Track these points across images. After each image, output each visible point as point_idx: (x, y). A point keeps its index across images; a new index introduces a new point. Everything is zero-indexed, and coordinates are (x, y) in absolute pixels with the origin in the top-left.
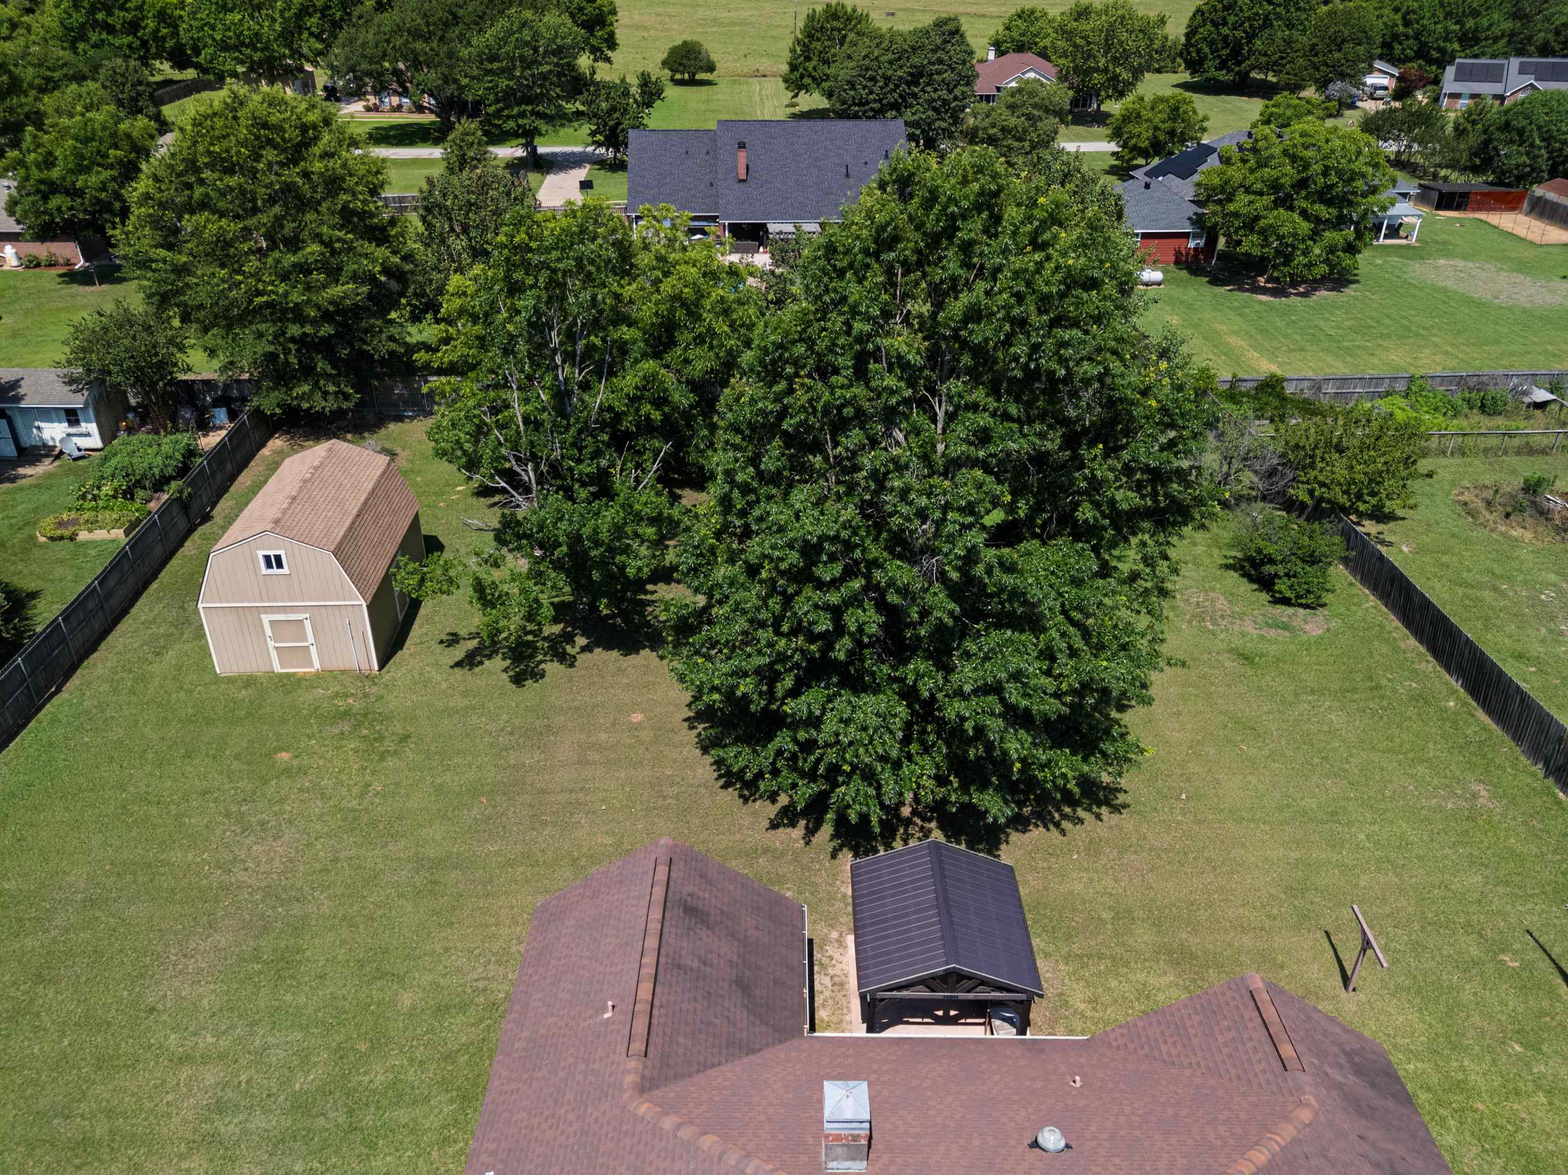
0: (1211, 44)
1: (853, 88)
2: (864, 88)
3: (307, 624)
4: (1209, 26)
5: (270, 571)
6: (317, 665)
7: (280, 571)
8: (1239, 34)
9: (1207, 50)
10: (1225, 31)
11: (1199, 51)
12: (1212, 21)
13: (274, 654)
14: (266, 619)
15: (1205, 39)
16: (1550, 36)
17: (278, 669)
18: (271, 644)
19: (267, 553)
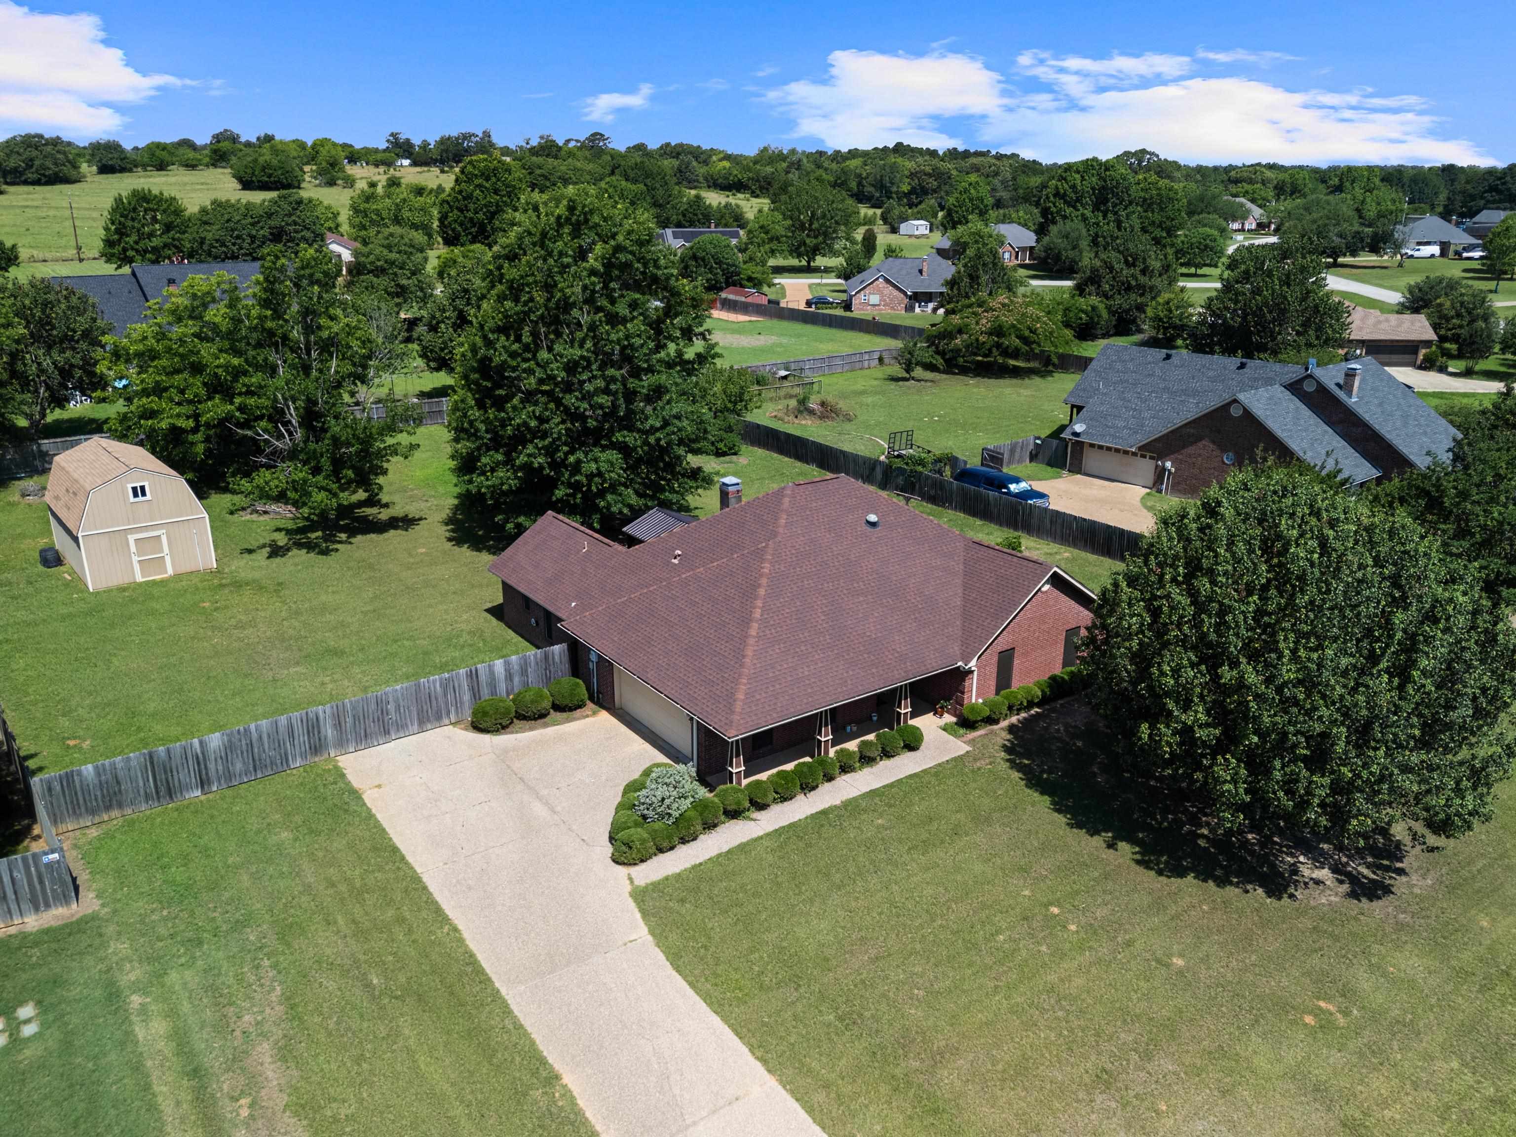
0: (461, 225)
1: (223, 245)
2: (234, 244)
3: (164, 539)
4: (455, 211)
5: (137, 499)
6: (170, 571)
7: (144, 498)
8: (481, 216)
9: (459, 229)
10: (470, 214)
11: (453, 230)
12: (457, 208)
13: (137, 567)
14: (131, 538)
15: (456, 221)
16: (680, 217)
17: (139, 578)
18: (135, 559)
19: (134, 485)
